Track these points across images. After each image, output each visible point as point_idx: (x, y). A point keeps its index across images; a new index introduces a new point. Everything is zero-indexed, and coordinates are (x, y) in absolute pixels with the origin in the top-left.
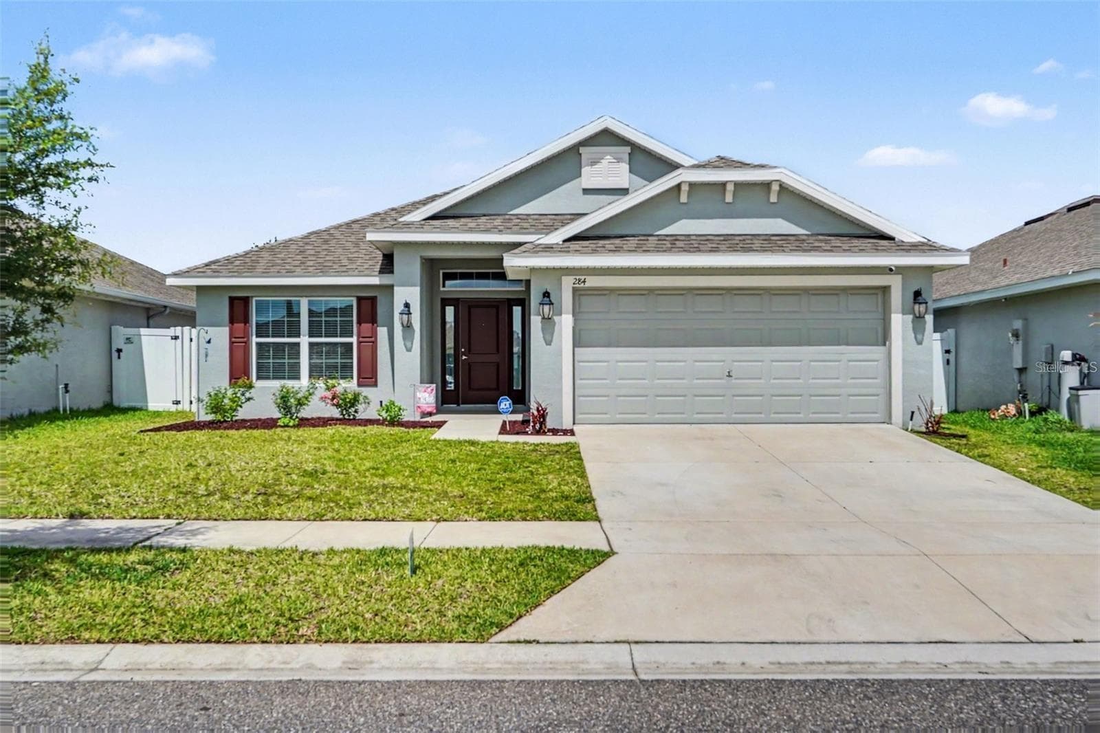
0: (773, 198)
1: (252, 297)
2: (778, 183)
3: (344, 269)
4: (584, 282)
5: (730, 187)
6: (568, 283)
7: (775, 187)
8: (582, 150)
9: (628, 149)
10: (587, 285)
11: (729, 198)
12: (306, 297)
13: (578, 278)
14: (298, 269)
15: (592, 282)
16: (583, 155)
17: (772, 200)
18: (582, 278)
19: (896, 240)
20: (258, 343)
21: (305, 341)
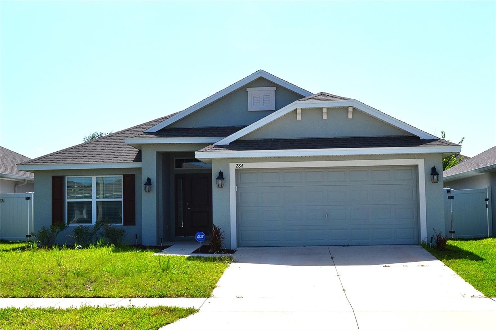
0: (350, 116)
2: (352, 107)
3: (116, 159)
4: (242, 166)
5: (325, 110)
6: (233, 167)
7: (350, 110)
8: (248, 89)
9: (274, 88)
10: (243, 167)
11: (325, 117)
12: (95, 175)
13: (238, 164)
14: (90, 160)
15: (246, 166)
16: (248, 92)
17: (349, 117)
18: (241, 164)
19: (421, 139)
20: (68, 202)
21: (94, 201)
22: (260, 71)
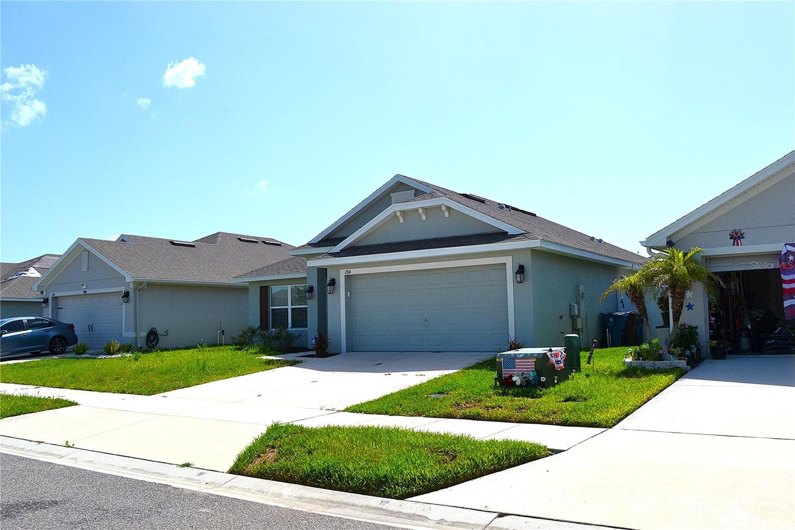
0: (446, 215)
1: (270, 286)
4: (350, 272)
5: (420, 211)
6: (343, 273)
7: (443, 208)
8: (391, 195)
9: (414, 191)
10: (351, 274)
11: (423, 217)
12: (290, 285)
13: (347, 270)
15: (353, 272)
16: (392, 198)
18: (349, 270)
19: (509, 234)
20: (272, 309)
21: (290, 307)
22: (398, 176)
